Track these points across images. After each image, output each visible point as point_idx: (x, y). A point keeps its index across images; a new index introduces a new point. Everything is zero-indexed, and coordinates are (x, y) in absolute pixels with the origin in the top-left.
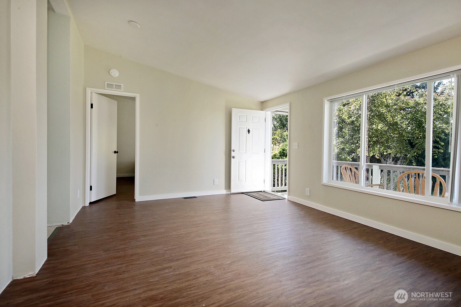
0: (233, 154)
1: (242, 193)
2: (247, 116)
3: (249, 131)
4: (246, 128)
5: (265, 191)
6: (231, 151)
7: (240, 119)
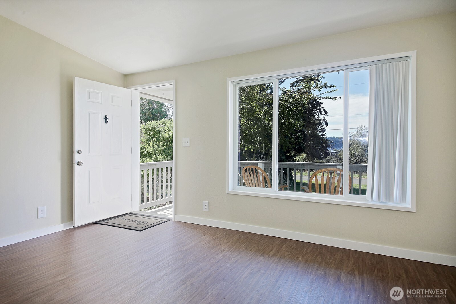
0: (77, 158)
1: (96, 223)
2: (101, 93)
3: (106, 119)
4: (102, 113)
5: (134, 212)
6: (74, 152)
7: (89, 98)
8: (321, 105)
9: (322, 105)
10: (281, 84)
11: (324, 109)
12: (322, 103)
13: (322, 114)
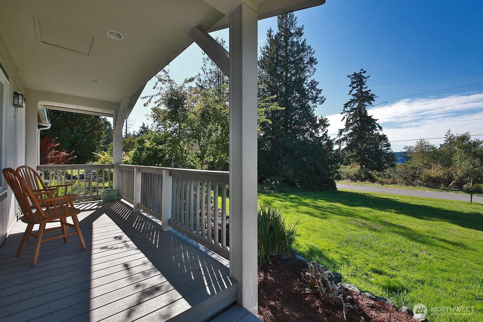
8: (375, 122)
9: (377, 122)
10: (321, 104)
11: (378, 125)
12: (376, 120)
13: (376, 130)
